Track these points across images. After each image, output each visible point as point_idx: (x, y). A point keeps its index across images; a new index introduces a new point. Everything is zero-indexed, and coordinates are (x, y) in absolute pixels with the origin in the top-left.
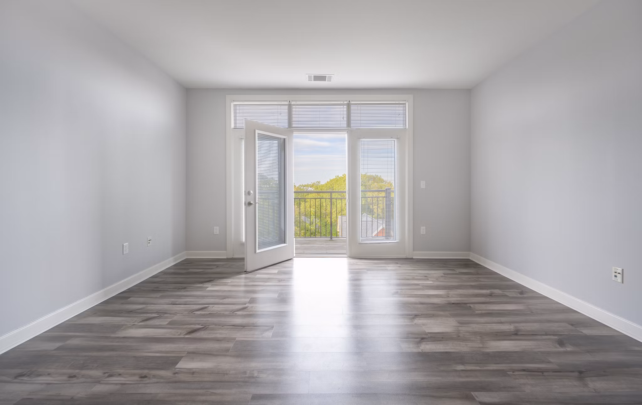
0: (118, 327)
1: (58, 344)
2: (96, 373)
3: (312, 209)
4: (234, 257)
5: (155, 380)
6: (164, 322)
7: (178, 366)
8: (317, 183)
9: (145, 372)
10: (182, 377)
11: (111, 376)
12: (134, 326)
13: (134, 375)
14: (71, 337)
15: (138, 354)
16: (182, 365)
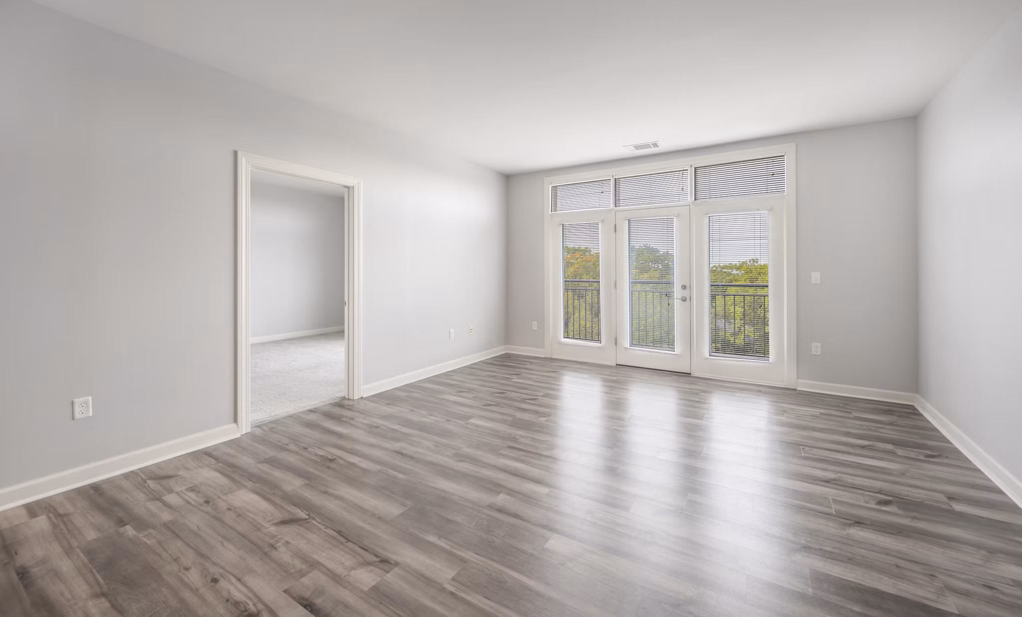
0: (440, 392)
1: (407, 394)
2: (425, 413)
3: (737, 308)
4: (552, 357)
5: (454, 423)
6: (471, 396)
7: (470, 421)
8: (752, 263)
9: (450, 419)
10: (469, 426)
11: (431, 415)
12: (450, 394)
13: (443, 418)
14: (413, 392)
15: (448, 409)
16: (472, 421)
